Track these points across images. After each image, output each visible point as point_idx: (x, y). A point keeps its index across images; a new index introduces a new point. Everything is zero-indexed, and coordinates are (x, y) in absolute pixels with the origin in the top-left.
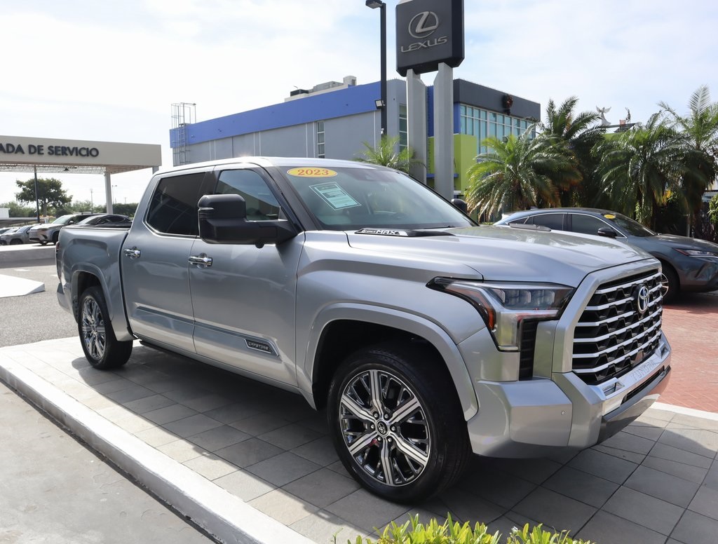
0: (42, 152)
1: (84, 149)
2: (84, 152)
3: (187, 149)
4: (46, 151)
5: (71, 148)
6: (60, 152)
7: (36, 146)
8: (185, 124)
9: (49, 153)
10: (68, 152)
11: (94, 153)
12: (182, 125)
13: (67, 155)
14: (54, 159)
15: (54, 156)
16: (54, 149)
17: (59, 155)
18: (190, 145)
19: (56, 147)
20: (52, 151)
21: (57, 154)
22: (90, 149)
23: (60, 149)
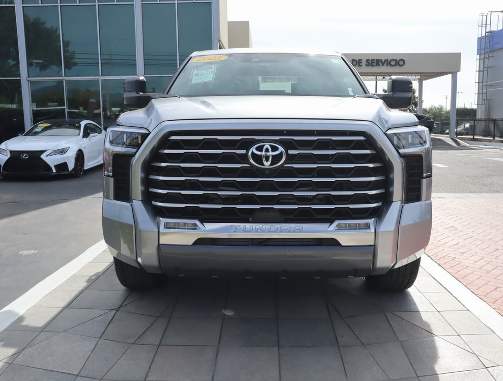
0: (361, 64)
1: (393, 60)
2: (393, 63)
3: (490, 55)
4: (364, 63)
5: (383, 60)
6: (375, 64)
7: (357, 59)
8: (491, 32)
9: (366, 65)
10: (380, 64)
11: (401, 63)
12: (488, 32)
13: (379, 65)
14: (370, 69)
15: (370, 67)
16: (370, 62)
17: (374, 66)
18: (493, 51)
19: (372, 60)
20: (369, 63)
21: (372, 65)
22: (398, 60)
23: (375, 61)
